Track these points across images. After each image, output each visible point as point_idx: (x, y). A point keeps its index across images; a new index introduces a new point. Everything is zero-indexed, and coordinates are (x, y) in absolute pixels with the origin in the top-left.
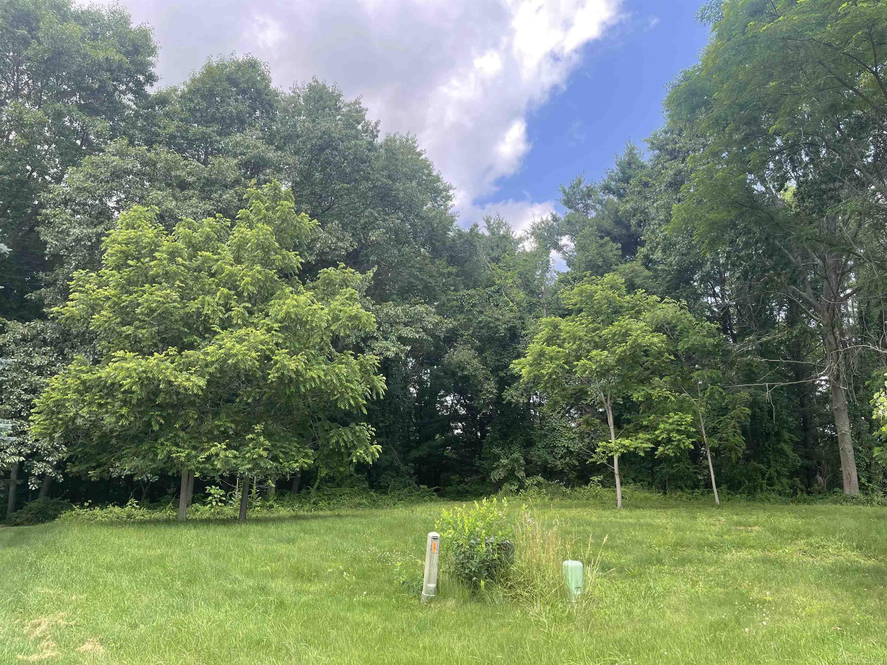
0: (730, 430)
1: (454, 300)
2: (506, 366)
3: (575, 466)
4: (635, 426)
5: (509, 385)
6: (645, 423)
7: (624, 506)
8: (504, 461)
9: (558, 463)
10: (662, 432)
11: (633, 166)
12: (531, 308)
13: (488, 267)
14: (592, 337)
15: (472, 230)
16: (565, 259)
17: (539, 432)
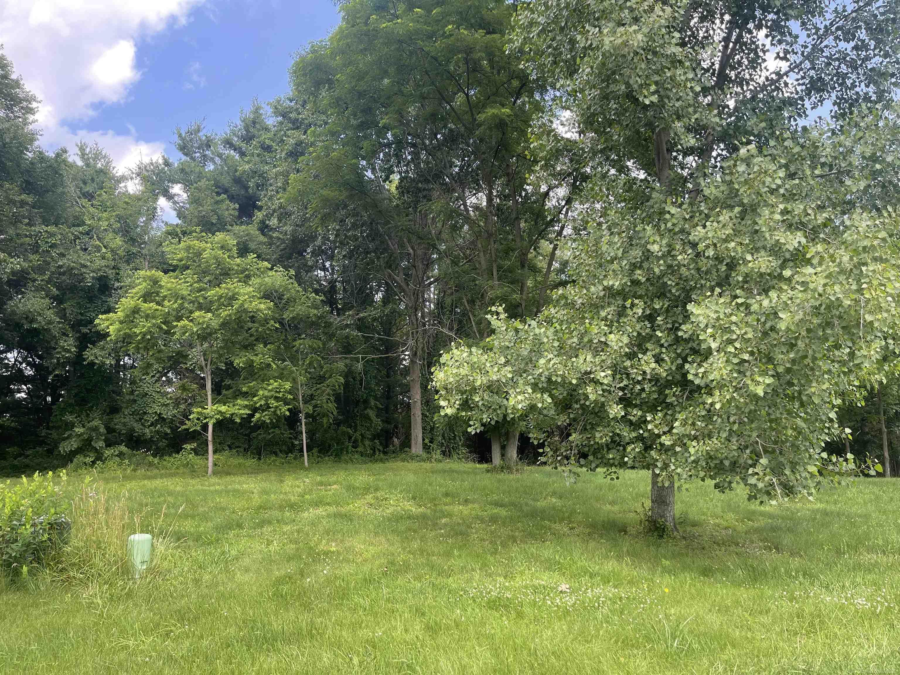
0: (325, 398)
1: (26, 236)
2: (91, 322)
3: (166, 434)
4: (234, 392)
5: (93, 343)
6: (244, 389)
7: (214, 473)
8: (79, 430)
9: (147, 431)
10: (260, 399)
11: (257, 126)
12: (130, 258)
13: (77, 202)
14: (196, 297)
15: (58, 155)
16: (175, 209)
17: (127, 397)
